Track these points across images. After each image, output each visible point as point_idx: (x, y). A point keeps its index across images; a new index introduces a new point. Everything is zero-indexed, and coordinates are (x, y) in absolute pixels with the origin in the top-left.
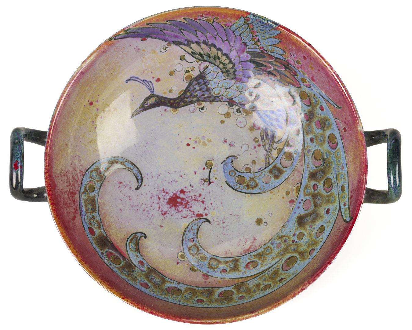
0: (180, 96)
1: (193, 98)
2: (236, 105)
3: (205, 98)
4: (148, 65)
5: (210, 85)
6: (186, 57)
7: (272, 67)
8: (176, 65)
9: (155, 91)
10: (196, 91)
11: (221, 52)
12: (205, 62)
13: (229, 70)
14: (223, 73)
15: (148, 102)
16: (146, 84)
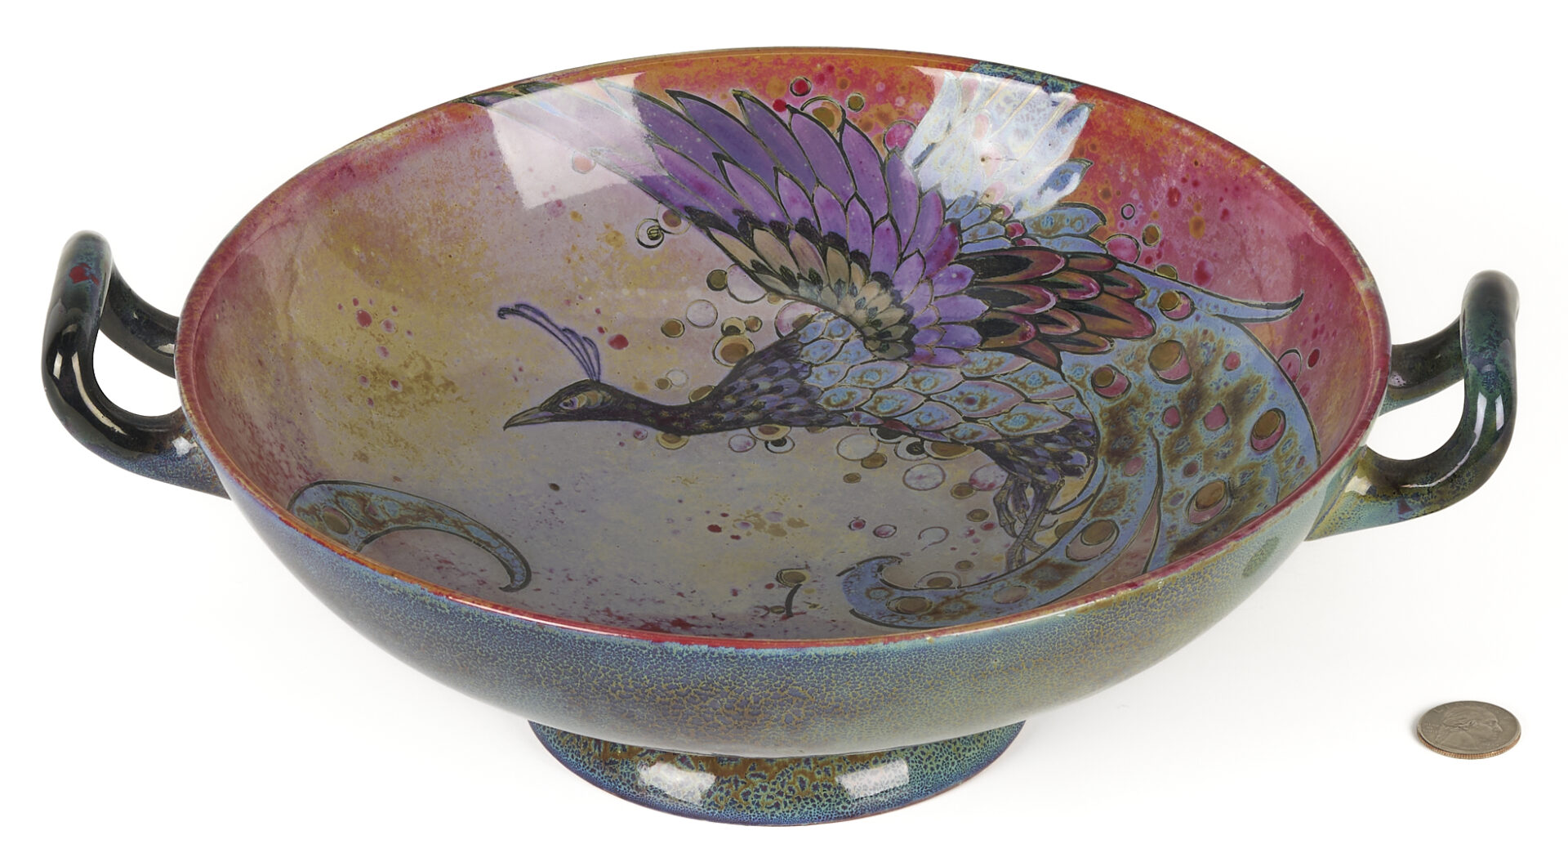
0: (700, 403)
1: (747, 412)
2: (905, 434)
3: (792, 414)
4: (586, 279)
5: (812, 378)
6: (730, 280)
7: (1051, 295)
8: (694, 302)
9: (602, 372)
10: (759, 395)
11: (862, 267)
12: (799, 304)
13: (889, 329)
14: (865, 342)
15: (576, 399)
16: (572, 344)
